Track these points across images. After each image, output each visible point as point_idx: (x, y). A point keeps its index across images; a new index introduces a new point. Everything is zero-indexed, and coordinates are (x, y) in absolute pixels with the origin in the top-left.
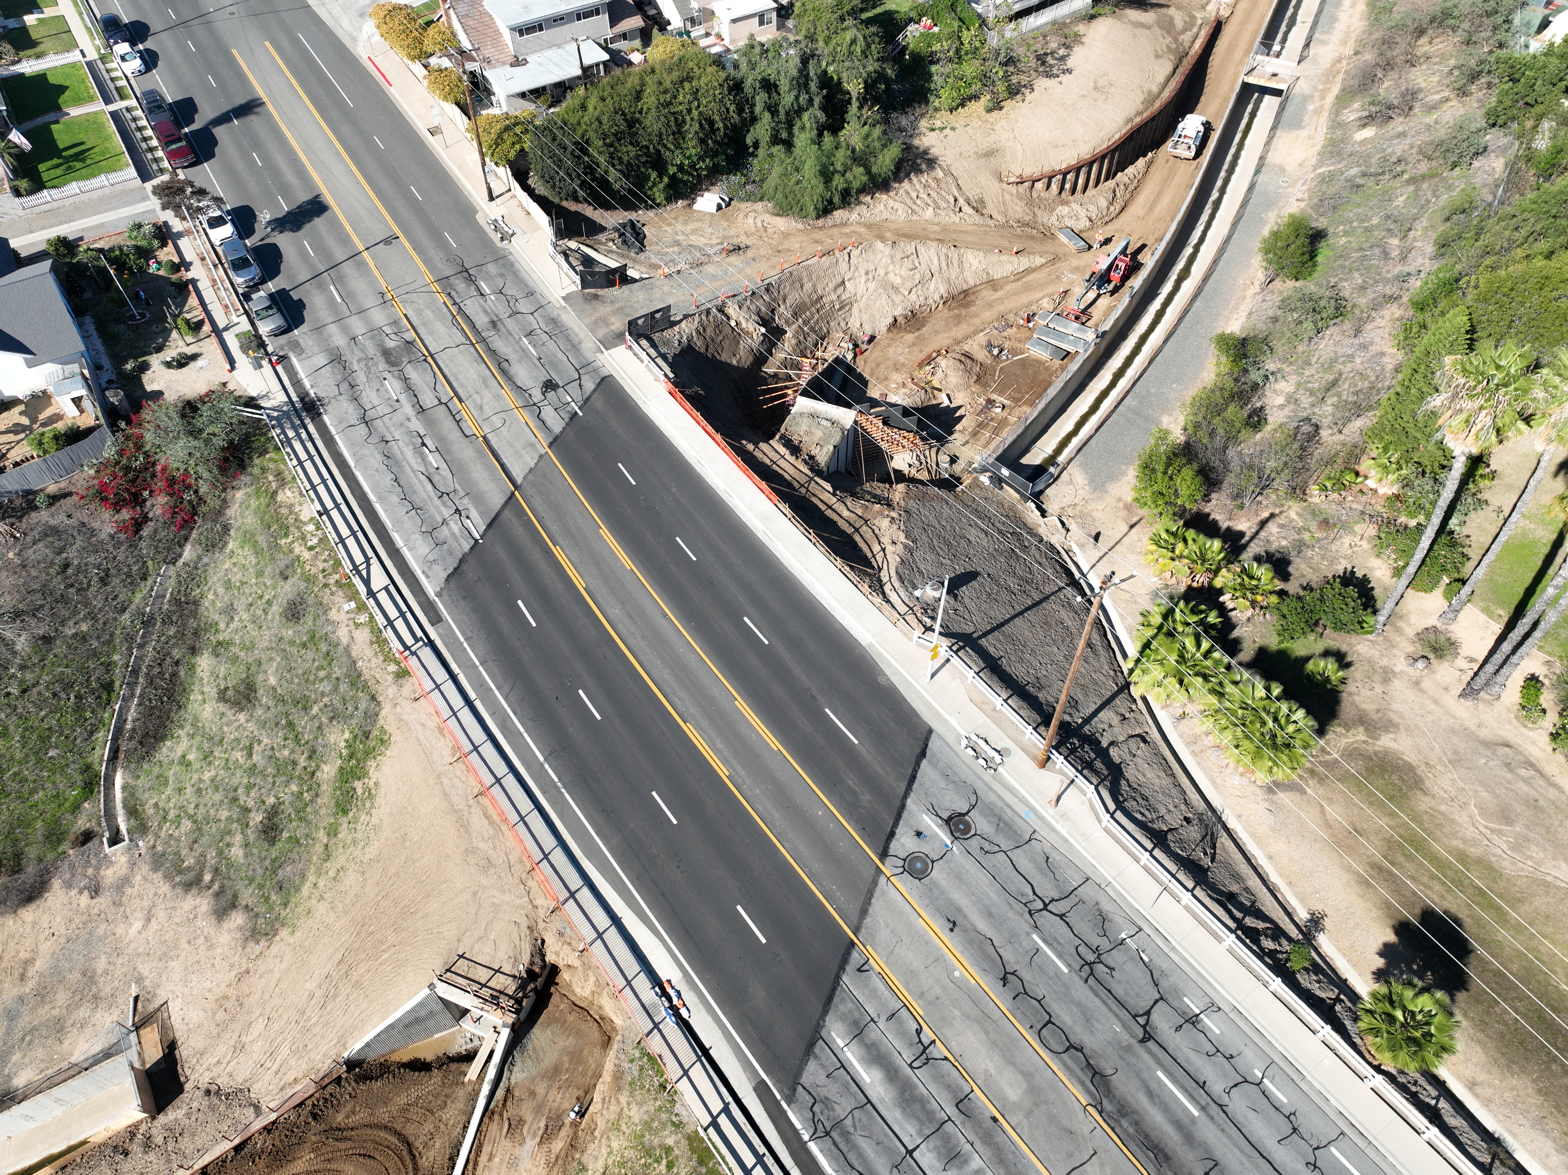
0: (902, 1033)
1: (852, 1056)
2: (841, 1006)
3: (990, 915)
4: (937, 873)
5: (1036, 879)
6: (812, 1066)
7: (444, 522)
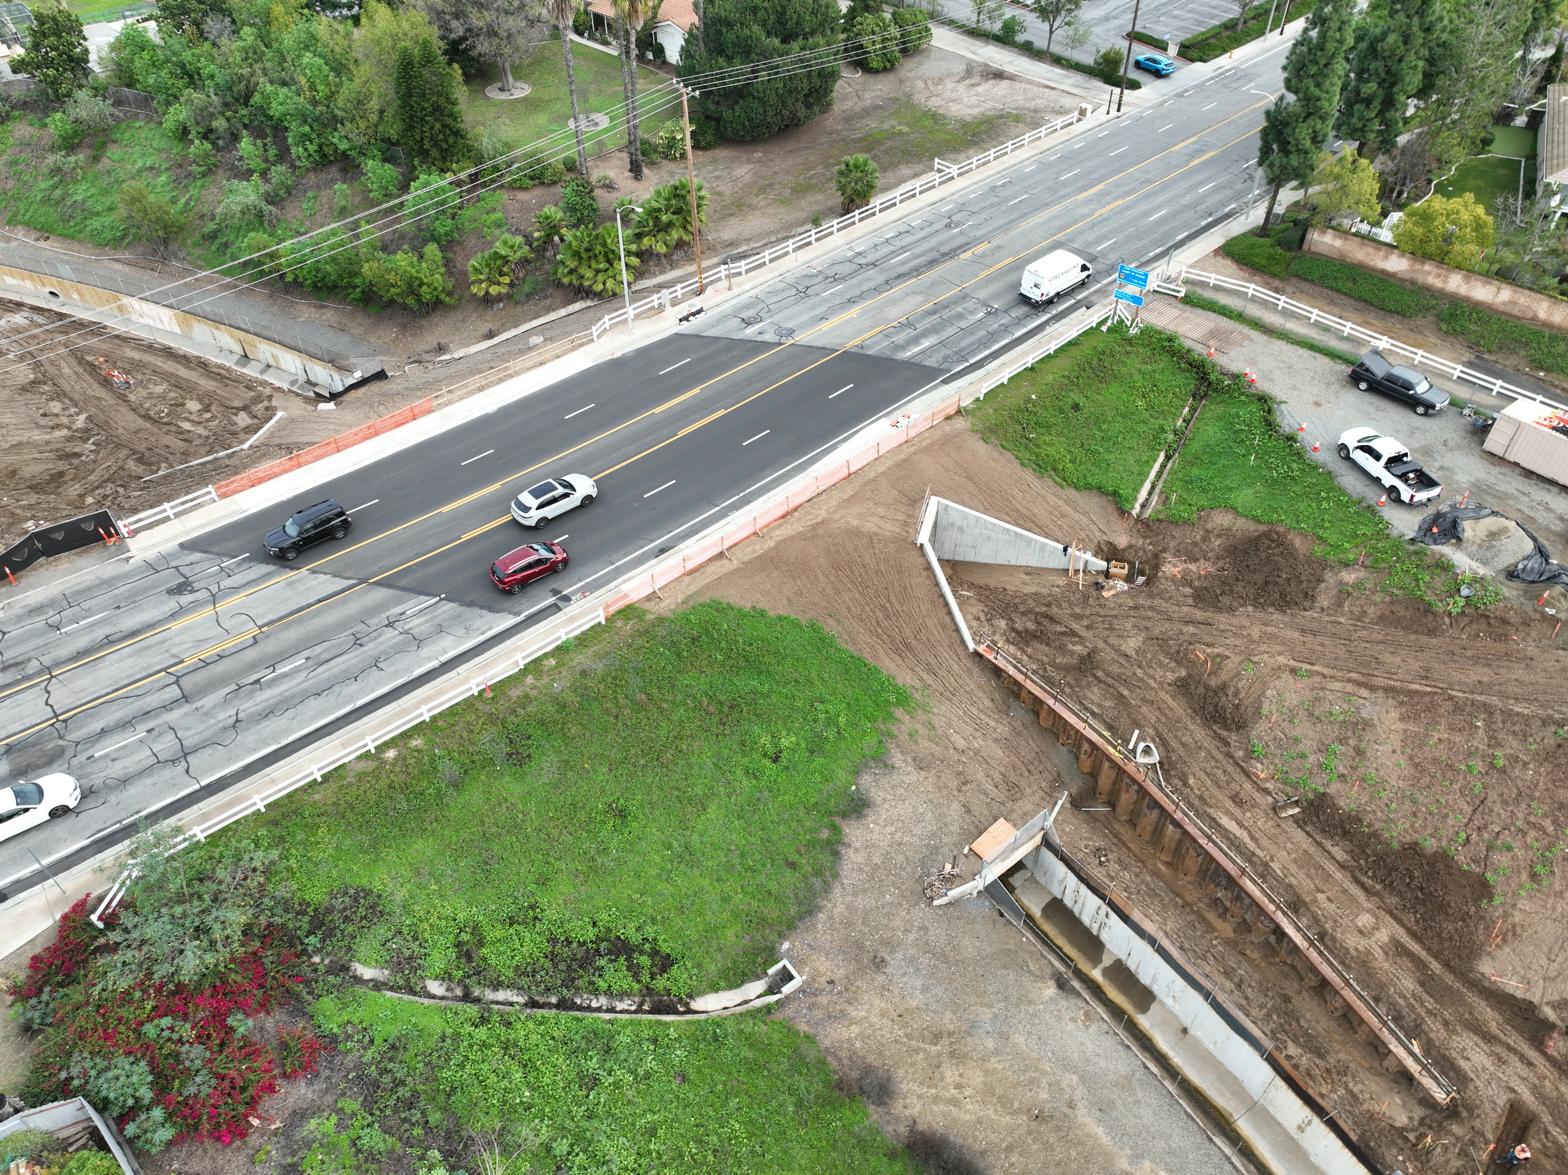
0: (897, 333)
1: (916, 350)
2: (887, 353)
3: (813, 308)
4: (789, 325)
5: (785, 295)
6: (927, 363)
7: (407, 632)
